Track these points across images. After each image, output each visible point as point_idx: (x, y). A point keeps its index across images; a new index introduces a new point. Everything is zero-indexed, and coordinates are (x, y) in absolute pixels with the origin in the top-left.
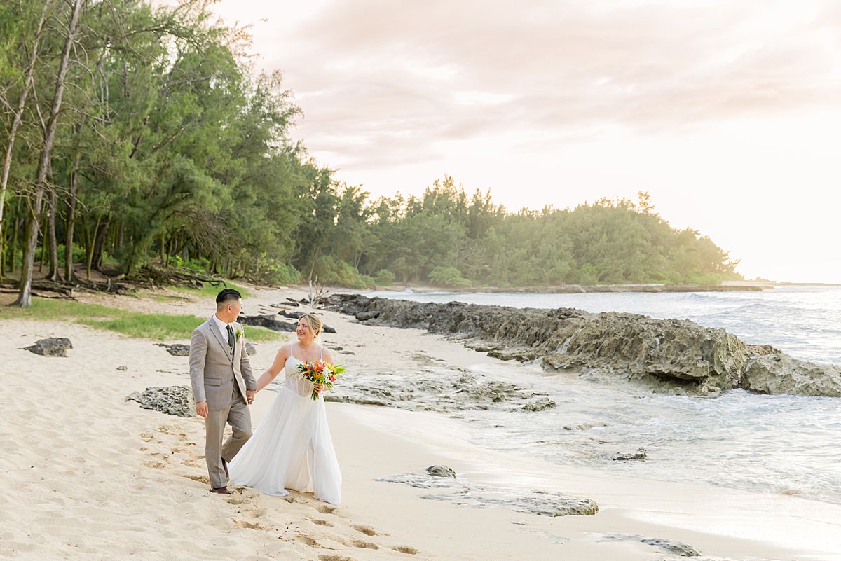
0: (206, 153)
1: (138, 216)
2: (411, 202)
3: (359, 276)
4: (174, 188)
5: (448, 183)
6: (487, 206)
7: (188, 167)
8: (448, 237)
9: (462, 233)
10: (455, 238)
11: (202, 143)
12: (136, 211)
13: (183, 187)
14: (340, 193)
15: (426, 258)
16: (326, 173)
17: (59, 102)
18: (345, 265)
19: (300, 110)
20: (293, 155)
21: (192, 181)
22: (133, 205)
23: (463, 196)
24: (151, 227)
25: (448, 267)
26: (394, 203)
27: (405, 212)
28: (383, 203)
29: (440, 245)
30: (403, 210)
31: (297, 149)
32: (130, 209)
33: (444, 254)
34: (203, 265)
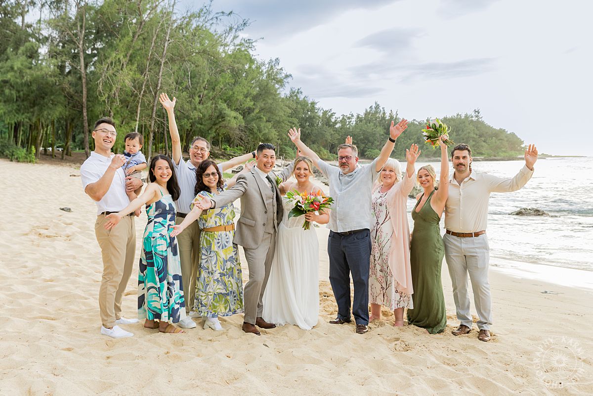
0: (237, 100)
1: (203, 129)
2: (358, 117)
3: (329, 154)
4: (218, 116)
5: (377, 107)
6: (396, 119)
7: (224, 107)
8: (375, 134)
9: (382, 133)
10: (378, 135)
11: (235, 95)
12: (202, 126)
13: (221, 116)
14: (320, 114)
15: (364, 145)
16: (313, 104)
17: (159, 85)
18: (323, 149)
19: (291, 75)
20: (296, 95)
21: (225, 114)
22: (201, 124)
23: (384, 113)
24: (209, 134)
25: (374, 149)
26: (349, 118)
27: (354, 122)
28: (343, 118)
29: (371, 138)
30: (354, 120)
31: (298, 93)
32: (199, 126)
33: (373, 144)
34: (241, 150)
